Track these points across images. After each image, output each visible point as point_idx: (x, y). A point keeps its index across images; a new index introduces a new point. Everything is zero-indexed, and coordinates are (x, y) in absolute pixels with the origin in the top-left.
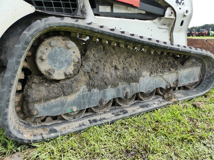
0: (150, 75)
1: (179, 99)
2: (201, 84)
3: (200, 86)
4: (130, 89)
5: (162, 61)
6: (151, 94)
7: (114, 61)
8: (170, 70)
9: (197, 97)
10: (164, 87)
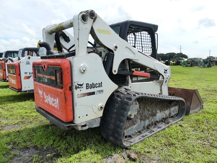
0: (160, 112)
1: (172, 123)
2: (179, 114)
3: (178, 115)
4: (153, 120)
5: (163, 104)
6: (160, 121)
7: (148, 107)
8: (167, 108)
9: (179, 121)
10: (165, 117)
